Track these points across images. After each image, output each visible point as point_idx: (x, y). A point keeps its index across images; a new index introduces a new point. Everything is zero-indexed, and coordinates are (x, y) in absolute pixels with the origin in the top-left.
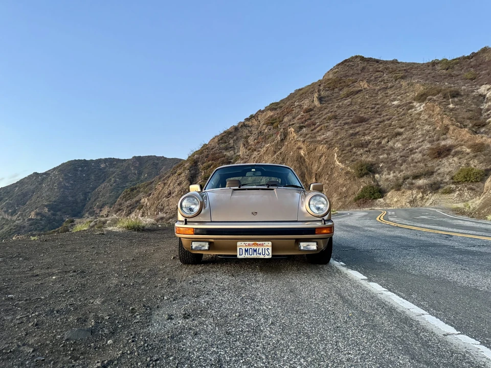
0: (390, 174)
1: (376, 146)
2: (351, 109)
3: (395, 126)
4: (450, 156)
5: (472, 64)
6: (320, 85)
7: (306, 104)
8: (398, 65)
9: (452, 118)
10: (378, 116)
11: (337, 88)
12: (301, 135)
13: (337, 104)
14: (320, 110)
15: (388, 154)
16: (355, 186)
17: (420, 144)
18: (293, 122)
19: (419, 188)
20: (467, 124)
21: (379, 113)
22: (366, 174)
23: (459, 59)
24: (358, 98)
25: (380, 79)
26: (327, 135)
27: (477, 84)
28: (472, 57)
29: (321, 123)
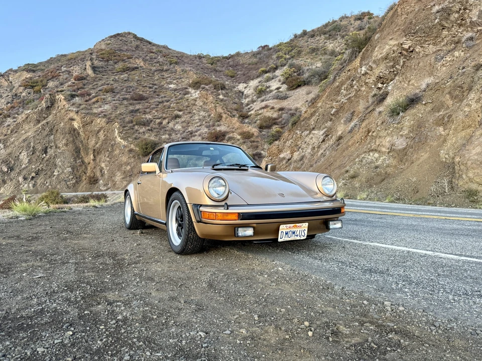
1: (157, 126)
2: (128, 85)
3: (174, 108)
4: (225, 141)
5: (231, 63)
6: (91, 54)
7: (76, 71)
8: (169, 51)
9: (224, 108)
10: (156, 96)
11: (111, 60)
12: (73, 104)
13: (113, 77)
14: (94, 80)
15: (170, 135)
17: (199, 128)
18: (63, 89)
20: (235, 114)
21: (157, 93)
23: (219, 57)
24: (136, 75)
25: (155, 61)
26: (105, 108)
27: (236, 82)
28: (230, 58)
29: (97, 94)
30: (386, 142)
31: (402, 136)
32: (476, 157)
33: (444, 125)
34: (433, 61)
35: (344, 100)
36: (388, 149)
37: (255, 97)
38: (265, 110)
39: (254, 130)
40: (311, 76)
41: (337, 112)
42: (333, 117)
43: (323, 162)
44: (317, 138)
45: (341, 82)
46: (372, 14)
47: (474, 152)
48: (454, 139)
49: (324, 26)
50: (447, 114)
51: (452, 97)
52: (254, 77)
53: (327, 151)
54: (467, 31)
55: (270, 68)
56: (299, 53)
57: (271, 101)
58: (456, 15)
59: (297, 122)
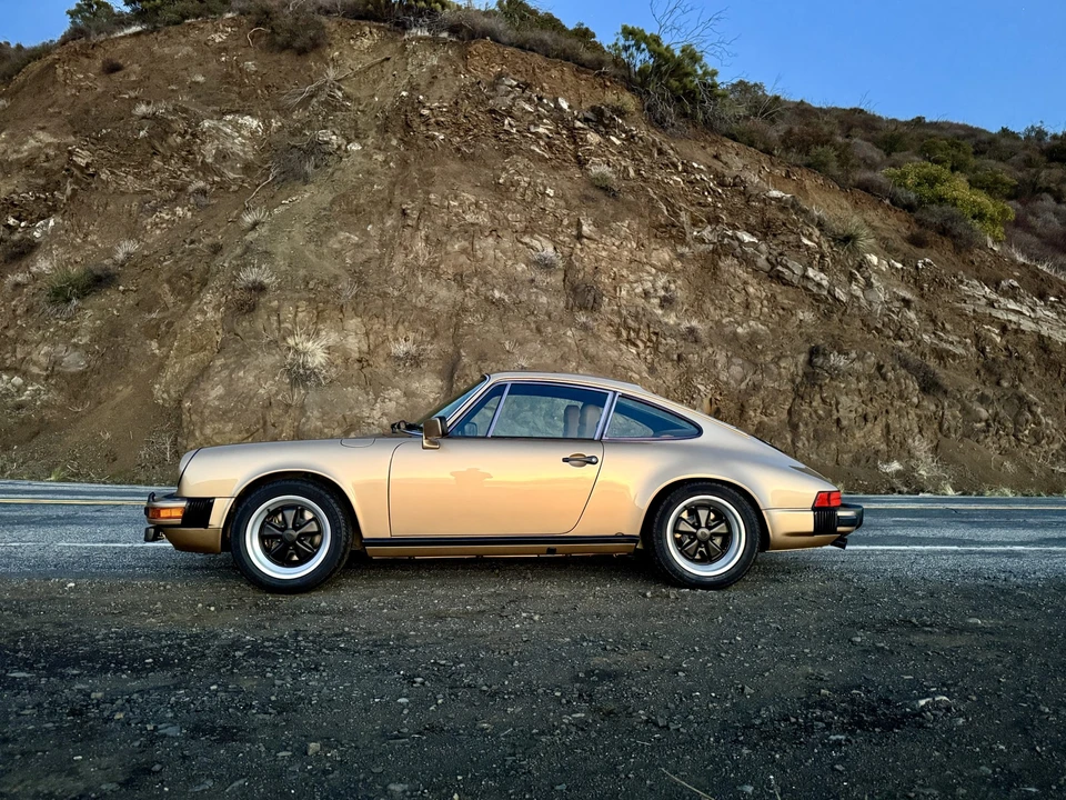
30: (41, 354)
31: (76, 346)
32: (217, 403)
33: (159, 337)
34: (134, 208)
36: (46, 370)
47: (213, 394)
48: (178, 366)
50: (164, 318)
51: (173, 290)
54: (197, 176)
58: (179, 139)
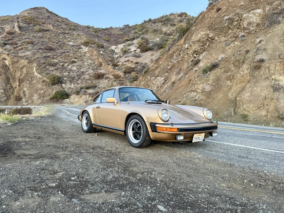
0: (71, 85)
1: (61, 67)
2: (43, 40)
3: (72, 57)
4: (104, 79)
5: (107, 33)
6: (18, 18)
7: (8, 28)
8: (69, 21)
9: (103, 59)
10: (61, 49)
11: (32, 24)
12: (5, 49)
13: (33, 34)
14: (20, 35)
15: (69, 73)
16: (50, 90)
17: (87, 70)
19: (90, 94)
20: (110, 63)
21: (61, 47)
22: (57, 83)
23: (100, 28)
24: (48, 35)
25: (60, 27)
26: (27, 54)
27: (110, 44)
28: (106, 30)
29: (22, 44)
30: (200, 87)
31: (208, 84)
32: (247, 98)
33: (230, 80)
34: (224, 45)
35: (175, 62)
36: (201, 91)
37: (121, 54)
38: (128, 63)
39: (121, 74)
40: (154, 45)
41: (171, 68)
42: (169, 71)
43: (165, 95)
44: (160, 81)
45: (173, 51)
46: (187, 14)
47: (246, 95)
48: (235, 88)
49: (161, 17)
50: (232, 74)
51: (234, 66)
52: (121, 42)
53: (167, 89)
54: (241, 32)
55: (131, 39)
56: (147, 31)
57: (131, 58)
58: (236, 23)
59: (147, 71)
